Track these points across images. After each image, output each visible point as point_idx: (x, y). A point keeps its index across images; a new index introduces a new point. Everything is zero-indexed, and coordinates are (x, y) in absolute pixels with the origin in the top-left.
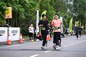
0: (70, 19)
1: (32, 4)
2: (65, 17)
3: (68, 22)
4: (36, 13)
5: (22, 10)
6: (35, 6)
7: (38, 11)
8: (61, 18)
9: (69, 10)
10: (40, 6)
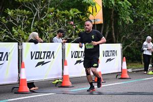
5: (126, 4)
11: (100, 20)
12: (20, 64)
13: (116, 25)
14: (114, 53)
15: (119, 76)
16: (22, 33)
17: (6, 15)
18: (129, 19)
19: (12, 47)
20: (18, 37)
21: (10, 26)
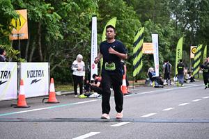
2: (166, 34)
3: (173, 47)
5: (55, 17)
7: (95, 20)
9: (173, 17)
10: (100, 8)
14: (40, 73)
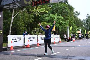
0: (85, 30)
1: (65, 23)
2: (82, 29)
3: (84, 32)
4: (67, 28)
5: (60, 26)
6: (66, 24)
7: (68, 27)
8: (80, 30)
9: (84, 26)
10: (69, 24)
11: (55, 30)
12: (38, 40)
13: (58, 31)
14: (58, 37)
15: (59, 42)
16: (38, 33)
17: (34, 29)
18: (61, 30)
19: (36, 36)
20: (37, 34)
21: (35, 32)
